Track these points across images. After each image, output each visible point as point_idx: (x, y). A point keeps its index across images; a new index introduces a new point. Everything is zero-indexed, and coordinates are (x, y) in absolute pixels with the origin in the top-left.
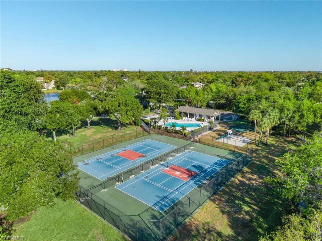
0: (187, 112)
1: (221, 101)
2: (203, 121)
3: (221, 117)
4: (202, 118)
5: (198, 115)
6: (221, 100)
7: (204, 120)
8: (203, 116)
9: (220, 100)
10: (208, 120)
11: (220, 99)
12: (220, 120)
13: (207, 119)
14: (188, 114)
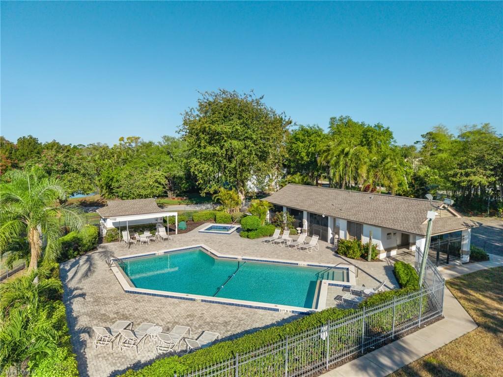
0: (298, 207)
1: (472, 178)
2: (364, 257)
3: (474, 240)
4: (359, 239)
5: (343, 224)
6: (474, 174)
7: (365, 254)
8: (366, 228)
9: (467, 175)
10: (394, 253)
11: (468, 170)
12: (467, 258)
13: (388, 250)
14: (305, 215)
